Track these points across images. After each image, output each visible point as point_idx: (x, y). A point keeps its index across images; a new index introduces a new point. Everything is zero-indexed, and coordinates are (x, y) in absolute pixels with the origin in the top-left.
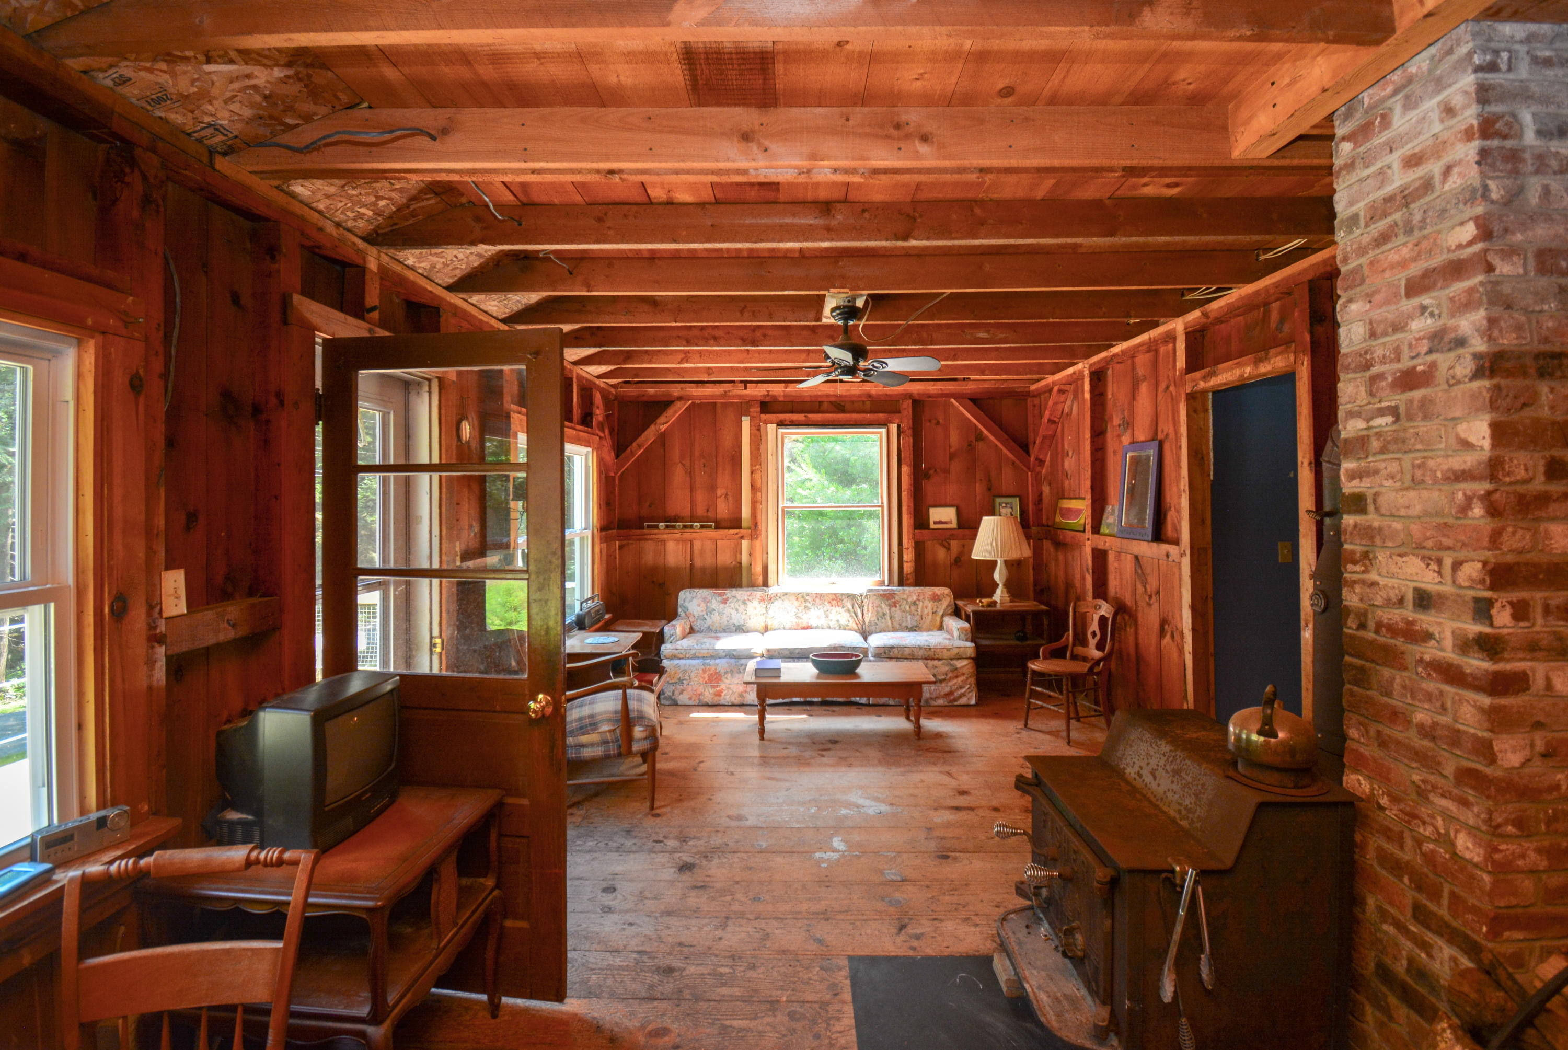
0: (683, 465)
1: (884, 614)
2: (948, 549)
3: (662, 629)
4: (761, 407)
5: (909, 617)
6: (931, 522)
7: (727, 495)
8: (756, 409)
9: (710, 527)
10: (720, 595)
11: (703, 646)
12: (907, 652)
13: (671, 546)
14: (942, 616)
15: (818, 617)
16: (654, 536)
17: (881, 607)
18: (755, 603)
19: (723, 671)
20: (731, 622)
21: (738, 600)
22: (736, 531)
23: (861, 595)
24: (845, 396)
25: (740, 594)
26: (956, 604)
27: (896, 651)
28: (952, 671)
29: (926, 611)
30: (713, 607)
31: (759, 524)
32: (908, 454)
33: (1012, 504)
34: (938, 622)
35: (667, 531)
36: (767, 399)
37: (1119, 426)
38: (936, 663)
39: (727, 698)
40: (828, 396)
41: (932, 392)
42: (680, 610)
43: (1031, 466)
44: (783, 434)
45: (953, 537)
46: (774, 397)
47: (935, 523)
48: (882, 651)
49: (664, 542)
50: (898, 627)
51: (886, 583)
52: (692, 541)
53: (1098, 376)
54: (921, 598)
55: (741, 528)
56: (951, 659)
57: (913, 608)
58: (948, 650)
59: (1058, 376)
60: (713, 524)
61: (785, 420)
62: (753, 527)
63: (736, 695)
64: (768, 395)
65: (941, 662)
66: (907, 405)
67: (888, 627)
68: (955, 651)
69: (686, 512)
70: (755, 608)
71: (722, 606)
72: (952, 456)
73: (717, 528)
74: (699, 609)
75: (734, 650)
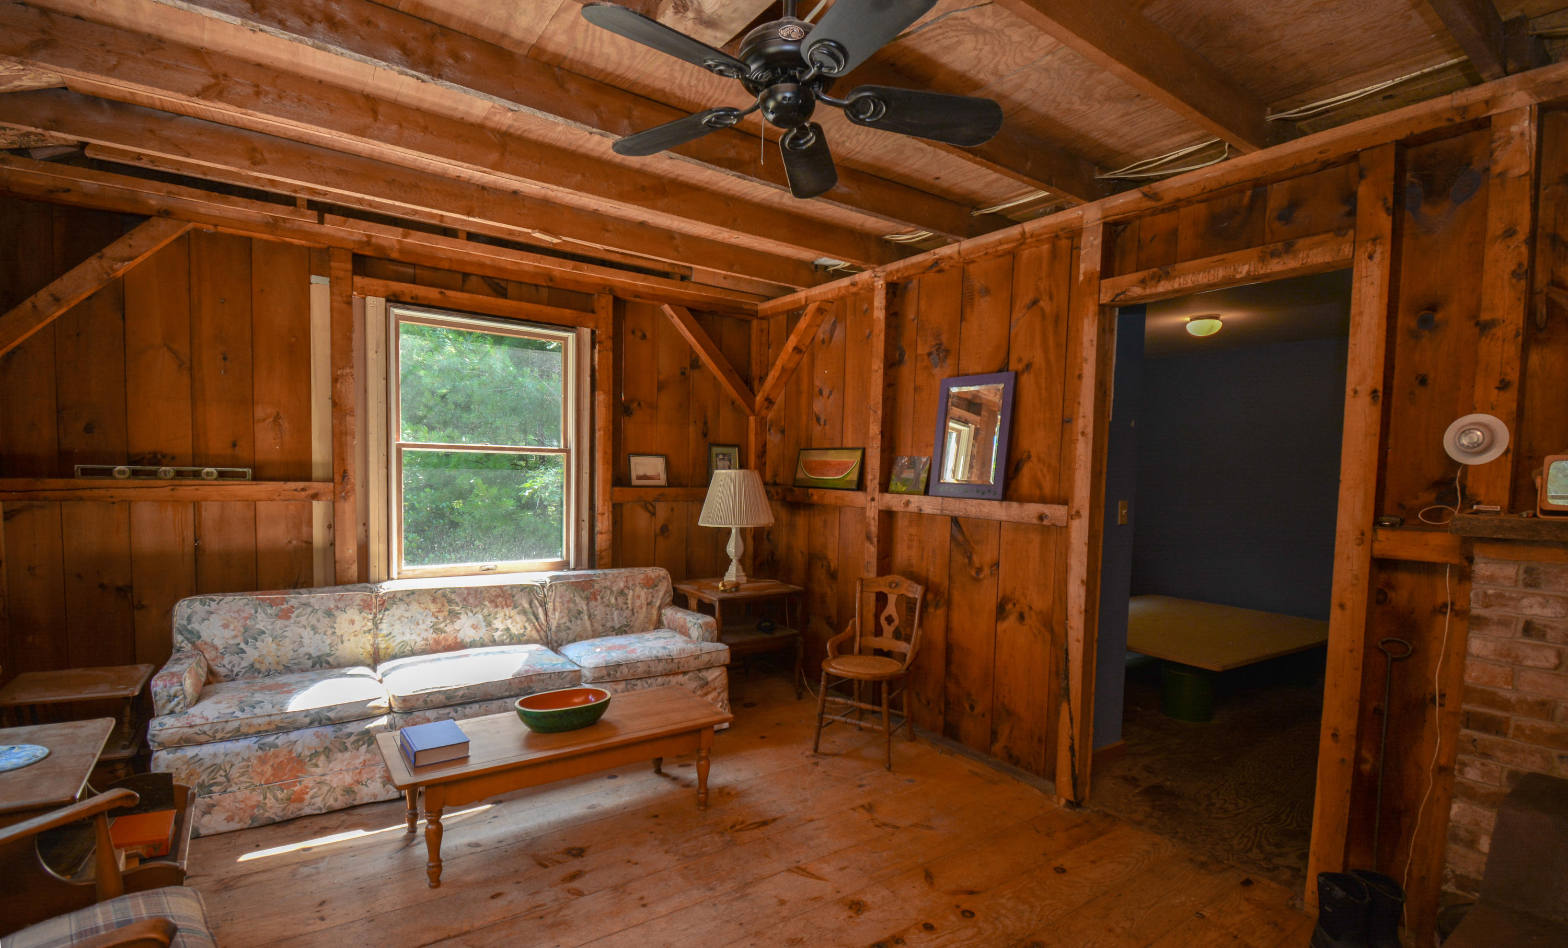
0: (175, 353)
1: (580, 612)
2: (653, 514)
3: (146, 689)
4: (354, 266)
5: (616, 613)
6: (634, 476)
7: (277, 418)
8: (343, 266)
9: (242, 476)
10: (272, 603)
11: (258, 711)
12: (641, 668)
13: (145, 513)
14: (660, 608)
15: (474, 627)
16: (96, 493)
17: (574, 602)
18: (353, 613)
19: (307, 753)
20: (302, 651)
21: (315, 611)
22: (301, 485)
23: (543, 586)
24: (512, 272)
25: (319, 598)
26: (674, 589)
27: (625, 670)
28: (702, 687)
29: (638, 603)
30: (260, 626)
31: (350, 473)
32: (606, 377)
33: (729, 455)
34: (655, 617)
35: (136, 482)
36: (367, 252)
37: (930, 354)
38: (680, 678)
39: (317, 801)
40: (482, 265)
41: (641, 290)
42: (178, 638)
43: (757, 407)
44: (399, 318)
45: (661, 498)
46: (380, 248)
47: (639, 478)
48: (604, 672)
49: (128, 504)
50: (600, 629)
51: (572, 565)
52: (197, 505)
53: (895, 290)
54: (630, 584)
55: (309, 479)
56: (699, 670)
57: (620, 600)
58: (697, 658)
59: (819, 291)
60: (249, 471)
61: (403, 293)
62: (338, 478)
63: (338, 792)
64: (368, 243)
65: (687, 677)
66: (605, 304)
67: (585, 630)
68: (706, 658)
69: (182, 445)
70: (352, 622)
71: (280, 623)
72: (661, 386)
73: (257, 478)
74: (228, 633)
75: (330, 709)
